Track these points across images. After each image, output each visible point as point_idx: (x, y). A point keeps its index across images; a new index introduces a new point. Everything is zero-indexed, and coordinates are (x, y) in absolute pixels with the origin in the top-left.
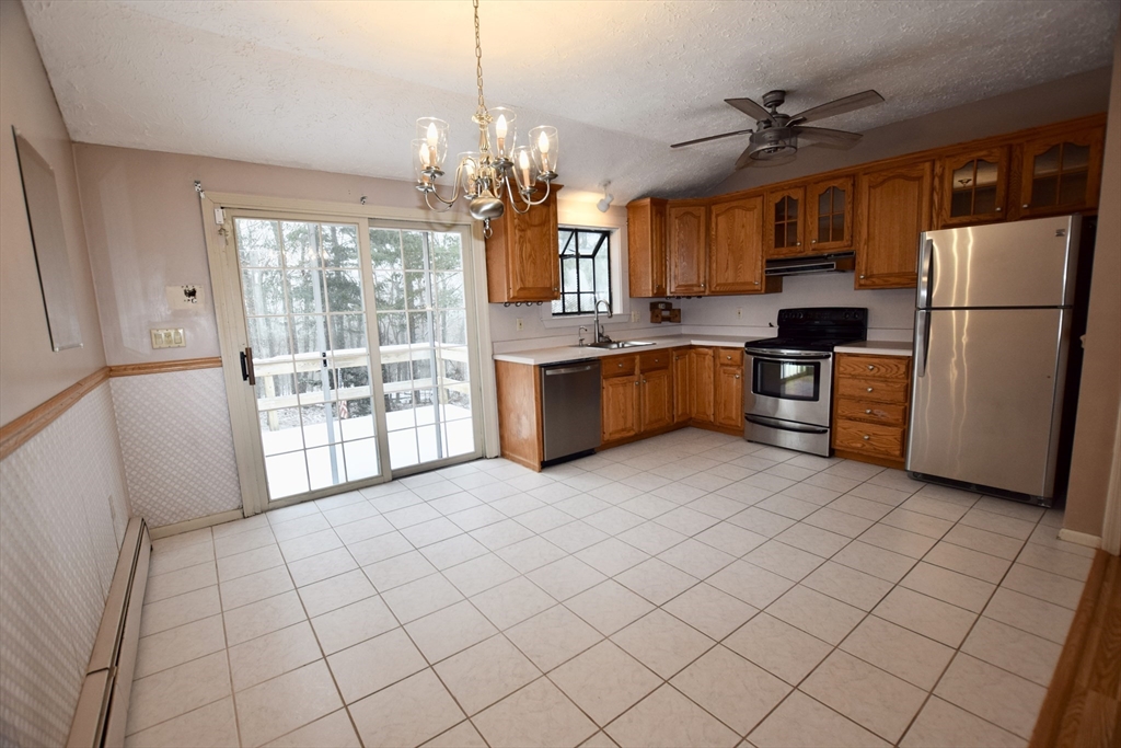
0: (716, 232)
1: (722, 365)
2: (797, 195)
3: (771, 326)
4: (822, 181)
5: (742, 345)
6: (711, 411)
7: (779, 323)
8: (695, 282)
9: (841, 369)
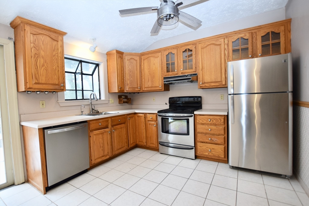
0: (144, 67)
1: (149, 121)
2: (174, 51)
3: (166, 104)
4: (184, 46)
5: (156, 112)
6: (145, 141)
7: (169, 102)
8: (136, 87)
9: (198, 121)
